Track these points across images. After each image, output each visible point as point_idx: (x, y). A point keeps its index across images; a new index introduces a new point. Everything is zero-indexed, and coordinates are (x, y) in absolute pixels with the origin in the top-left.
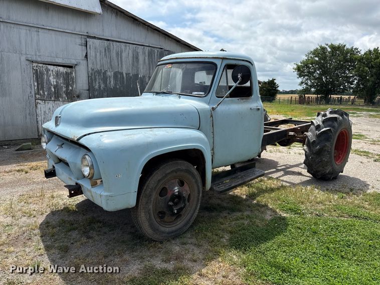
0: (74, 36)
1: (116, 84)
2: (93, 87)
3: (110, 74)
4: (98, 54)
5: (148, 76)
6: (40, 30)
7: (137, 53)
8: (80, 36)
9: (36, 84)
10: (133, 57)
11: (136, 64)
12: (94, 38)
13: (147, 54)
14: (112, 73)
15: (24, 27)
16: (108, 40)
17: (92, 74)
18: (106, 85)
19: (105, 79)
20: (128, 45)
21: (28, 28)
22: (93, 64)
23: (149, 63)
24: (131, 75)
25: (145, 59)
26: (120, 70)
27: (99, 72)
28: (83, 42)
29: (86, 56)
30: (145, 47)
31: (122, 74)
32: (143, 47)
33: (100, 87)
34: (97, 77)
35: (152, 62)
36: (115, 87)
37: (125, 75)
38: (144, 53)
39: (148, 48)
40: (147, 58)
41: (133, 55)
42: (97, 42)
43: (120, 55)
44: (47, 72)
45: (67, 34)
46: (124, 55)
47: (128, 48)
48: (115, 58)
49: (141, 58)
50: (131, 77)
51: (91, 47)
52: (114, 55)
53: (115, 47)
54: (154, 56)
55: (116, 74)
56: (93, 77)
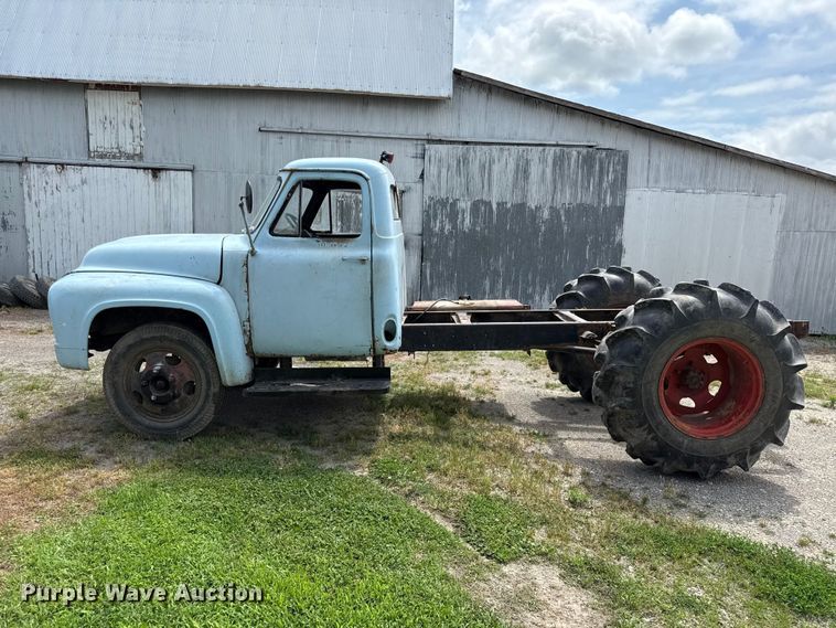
0: (403, 142)
1: (474, 224)
2: (431, 230)
3: (464, 205)
4: (444, 171)
5: (548, 205)
6: (352, 139)
7: (527, 162)
8: (415, 142)
10: (517, 172)
11: (521, 182)
12: (440, 142)
13: (550, 161)
14: (469, 203)
15: (331, 138)
16: (467, 143)
17: (429, 206)
18: (455, 227)
19: (453, 215)
20: (507, 147)
21: (335, 138)
22: (434, 188)
23: (555, 180)
24: (509, 205)
25: (544, 172)
26: (485, 198)
27: (443, 203)
28: (420, 151)
29: (422, 174)
30: (548, 148)
31: (490, 204)
32: (541, 148)
33: (442, 229)
34: (439, 212)
35: (562, 176)
36: (472, 230)
37: (494, 206)
38: (543, 160)
39: (553, 148)
40: (549, 171)
41: (518, 166)
42: (443, 148)
43: (486, 168)
44: (357, 205)
45: (394, 141)
46: (496, 168)
47: (506, 153)
48: (478, 179)
49: (535, 170)
50: (508, 210)
51: (432, 159)
52: (475, 168)
53: (478, 154)
54: (569, 164)
55: (475, 206)
56: (431, 212)
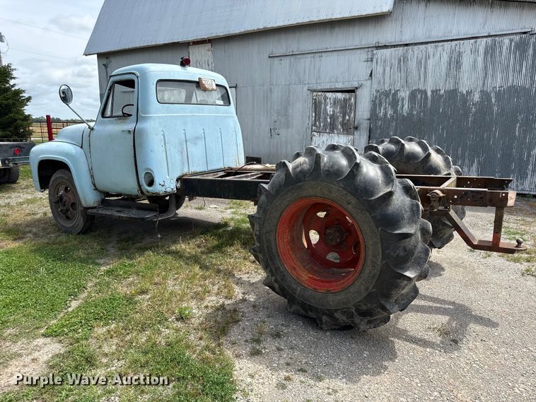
0: (358, 51)
1: (411, 109)
2: (377, 115)
3: (404, 94)
4: (388, 69)
5: (479, 90)
6: (323, 54)
7: (460, 54)
8: (366, 50)
9: (314, 115)
10: (450, 64)
11: (453, 72)
12: (385, 47)
13: (482, 50)
14: (408, 92)
15: (310, 55)
16: (407, 45)
17: (376, 97)
18: (396, 111)
19: (395, 103)
20: (441, 44)
21: (312, 55)
22: (379, 82)
23: (486, 67)
24: (442, 92)
25: (475, 61)
26: (421, 87)
27: (387, 94)
28: (370, 56)
29: (371, 73)
30: (479, 40)
31: (425, 92)
32: (472, 41)
33: (386, 114)
34: (383, 101)
35: (493, 63)
36: (410, 114)
37: (429, 94)
38: (475, 51)
39: (485, 39)
40: (480, 59)
41: (450, 58)
42: (387, 52)
43: (423, 64)
44: (325, 100)
45: (351, 51)
46: (431, 62)
47: (440, 49)
48: (415, 73)
49: (467, 61)
50: (441, 96)
51: (379, 61)
52: (413, 65)
53: (416, 52)
54: (501, 52)
55: (413, 95)
56: (377, 102)
